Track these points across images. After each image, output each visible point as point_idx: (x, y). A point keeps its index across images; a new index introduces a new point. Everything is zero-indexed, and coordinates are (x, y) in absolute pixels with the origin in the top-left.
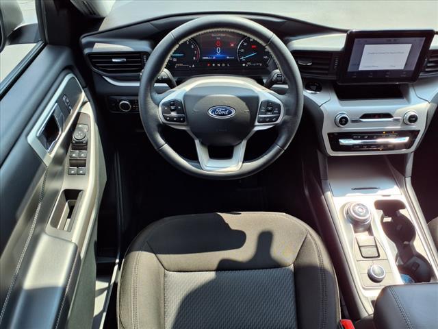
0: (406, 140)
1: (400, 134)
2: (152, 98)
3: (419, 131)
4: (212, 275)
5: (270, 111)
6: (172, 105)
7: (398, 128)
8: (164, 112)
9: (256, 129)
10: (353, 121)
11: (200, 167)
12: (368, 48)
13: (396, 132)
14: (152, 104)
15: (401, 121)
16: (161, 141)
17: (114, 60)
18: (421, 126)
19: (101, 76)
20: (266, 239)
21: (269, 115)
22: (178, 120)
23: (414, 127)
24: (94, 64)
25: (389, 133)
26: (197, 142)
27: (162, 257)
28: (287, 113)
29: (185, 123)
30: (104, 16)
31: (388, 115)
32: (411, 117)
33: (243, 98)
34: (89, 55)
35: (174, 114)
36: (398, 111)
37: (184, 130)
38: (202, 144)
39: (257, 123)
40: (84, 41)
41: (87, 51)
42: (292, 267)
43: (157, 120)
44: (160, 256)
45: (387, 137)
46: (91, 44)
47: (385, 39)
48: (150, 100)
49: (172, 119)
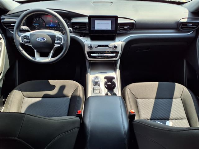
0: (114, 55)
1: (112, 52)
2: (18, 34)
3: (119, 52)
4: (40, 99)
5: (59, 40)
6: (25, 37)
7: (111, 50)
8: (22, 39)
9: (55, 46)
10: (96, 47)
11: (35, 59)
12: (96, 22)
13: (110, 52)
14: (17, 36)
15: (112, 48)
16: (21, 49)
17: (11, 24)
18: (119, 50)
19: (9, 30)
20: (63, 88)
21: (58, 41)
22: (27, 42)
23: (117, 50)
24: (5, 26)
25: (108, 52)
26: (35, 51)
27: (24, 92)
28: (64, 40)
29: (30, 43)
30: (10, 10)
31: (107, 46)
32: (115, 46)
33: (49, 35)
34: (3, 22)
35: (25, 40)
36: (110, 44)
37: (30, 46)
38: (37, 51)
39: (55, 44)
40: (2, 17)
41: (2, 21)
42: (70, 97)
43: (20, 42)
44: (23, 92)
45: (107, 54)
46: (4, 19)
47: (102, 19)
48: (17, 35)
49: (25, 42)
